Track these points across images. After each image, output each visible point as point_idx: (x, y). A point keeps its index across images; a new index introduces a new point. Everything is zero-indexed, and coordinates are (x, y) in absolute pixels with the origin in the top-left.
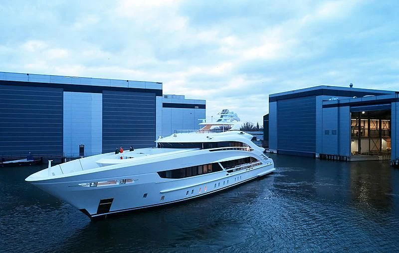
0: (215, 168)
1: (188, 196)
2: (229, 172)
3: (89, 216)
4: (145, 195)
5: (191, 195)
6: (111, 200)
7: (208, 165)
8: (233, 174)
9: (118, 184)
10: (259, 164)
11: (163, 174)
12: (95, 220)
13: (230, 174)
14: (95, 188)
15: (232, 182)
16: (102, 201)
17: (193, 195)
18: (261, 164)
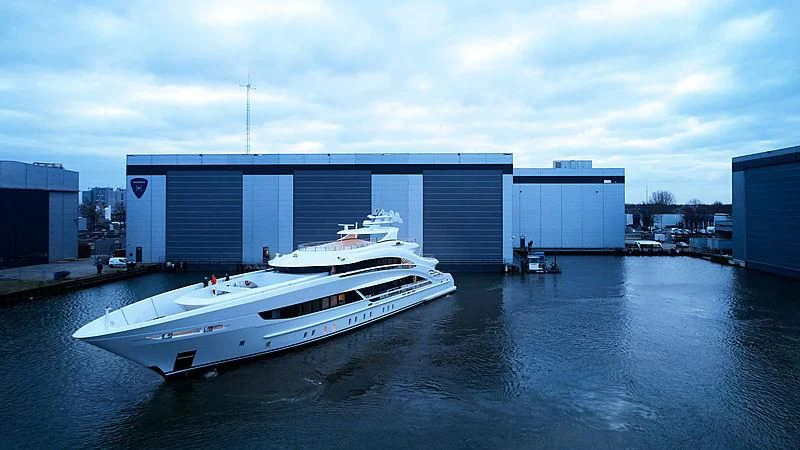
0: (351, 297)
1: (305, 339)
2: (372, 300)
3: (162, 374)
4: (242, 343)
5: (310, 337)
6: (194, 353)
7: (337, 295)
8: (380, 302)
9: (201, 332)
10: (426, 284)
11: (266, 315)
12: (170, 379)
13: (374, 304)
14: (168, 340)
15: (378, 314)
16: (180, 355)
17: (313, 337)
18: (430, 282)
